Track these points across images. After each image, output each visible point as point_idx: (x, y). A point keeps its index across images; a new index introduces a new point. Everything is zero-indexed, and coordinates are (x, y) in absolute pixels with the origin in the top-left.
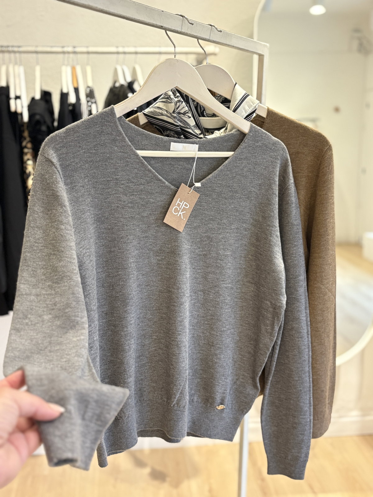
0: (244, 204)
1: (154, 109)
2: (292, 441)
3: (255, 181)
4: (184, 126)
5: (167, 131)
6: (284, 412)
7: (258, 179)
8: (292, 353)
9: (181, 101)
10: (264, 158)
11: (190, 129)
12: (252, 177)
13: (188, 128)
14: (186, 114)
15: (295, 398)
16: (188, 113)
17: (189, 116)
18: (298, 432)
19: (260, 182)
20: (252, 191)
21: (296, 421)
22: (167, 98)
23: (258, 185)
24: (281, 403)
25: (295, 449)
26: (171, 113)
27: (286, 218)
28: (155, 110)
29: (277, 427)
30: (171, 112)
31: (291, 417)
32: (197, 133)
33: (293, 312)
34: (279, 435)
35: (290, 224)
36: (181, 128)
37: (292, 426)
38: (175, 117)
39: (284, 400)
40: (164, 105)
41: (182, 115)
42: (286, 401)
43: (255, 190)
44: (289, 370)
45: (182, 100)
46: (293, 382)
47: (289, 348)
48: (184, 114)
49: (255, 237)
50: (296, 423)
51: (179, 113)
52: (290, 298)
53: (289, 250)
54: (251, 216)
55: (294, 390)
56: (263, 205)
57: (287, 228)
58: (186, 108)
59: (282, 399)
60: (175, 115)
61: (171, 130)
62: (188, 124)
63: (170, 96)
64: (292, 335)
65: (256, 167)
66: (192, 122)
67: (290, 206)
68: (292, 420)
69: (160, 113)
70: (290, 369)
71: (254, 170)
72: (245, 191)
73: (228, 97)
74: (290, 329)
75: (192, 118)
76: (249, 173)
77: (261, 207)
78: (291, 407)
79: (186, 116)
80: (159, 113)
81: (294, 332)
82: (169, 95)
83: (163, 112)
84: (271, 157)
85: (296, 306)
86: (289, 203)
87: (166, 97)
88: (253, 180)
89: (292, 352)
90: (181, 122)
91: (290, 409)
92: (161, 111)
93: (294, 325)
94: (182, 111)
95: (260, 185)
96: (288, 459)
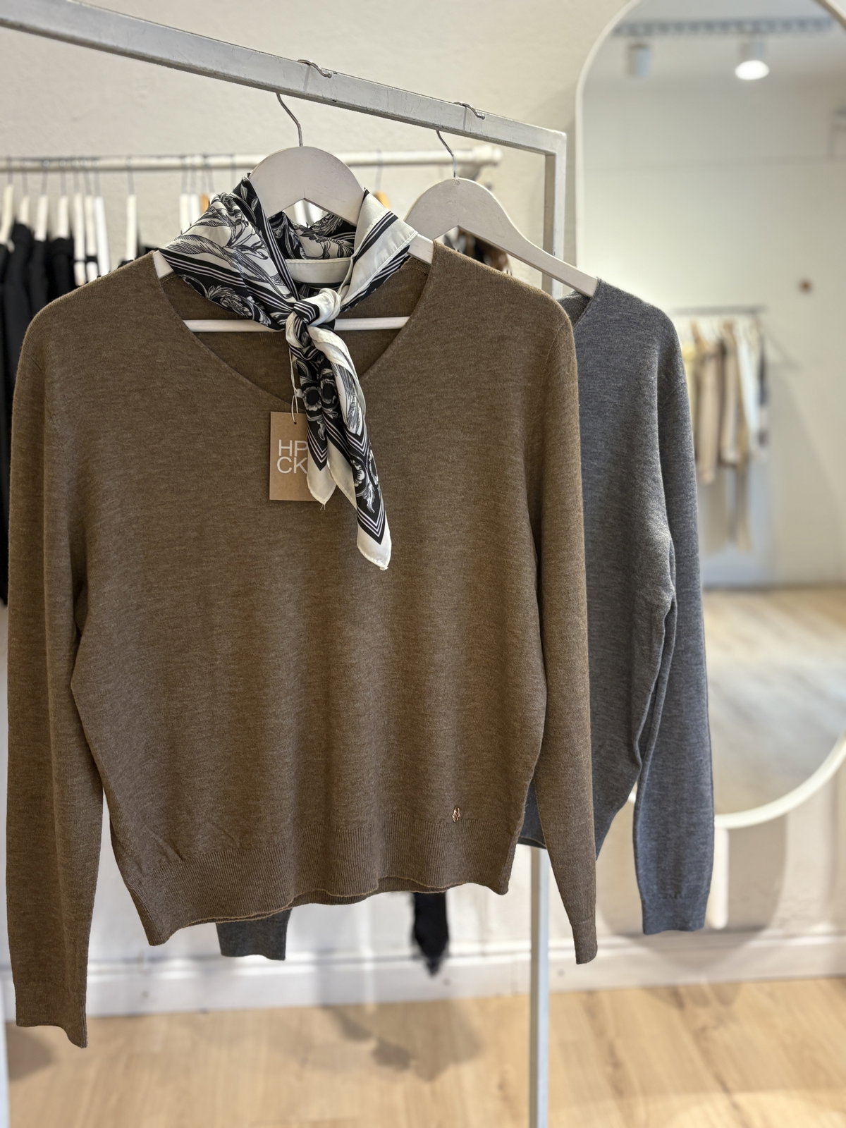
0: (591, 424)
1: (184, 240)
2: (687, 861)
3: (609, 382)
4: (254, 276)
5: (216, 287)
6: (670, 809)
7: (616, 378)
8: (686, 695)
9: (243, 221)
10: (626, 342)
11: (268, 282)
12: (605, 376)
13: (263, 281)
14: (258, 250)
15: (693, 777)
16: (260, 247)
17: (263, 255)
18: (698, 841)
19: (620, 384)
20: (606, 400)
21: (695, 820)
22: (214, 216)
23: (616, 390)
24: (663, 793)
25: (693, 875)
26: (222, 249)
27: (673, 447)
28: (186, 241)
29: (656, 840)
30: (224, 243)
31: (685, 814)
32: (283, 293)
33: (689, 620)
34: (661, 855)
35: (682, 459)
36: (245, 281)
37: (688, 832)
38: (232, 256)
39: (670, 786)
40: (206, 231)
41: (249, 252)
42: (675, 787)
43: (611, 399)
44: (682, 727)
45: (246, 220)
46: (688, 748)
47: (681, 686)
48: (254, 249)
49: (618, 484)
50: (694, 825)
51: (243, 247)
52: (683, 593)
53: (680, 507)
54: (608, 447)
55: (691, 763)
56: (628, 425)
57: (676, 466)
58: (257, 238)
59: (665, 786)
60: (232, 251)
61: (224, 285)
62: (264, 273)
63: (219, 211)
64: (687, 662)
65: (610, 357)
66: (270, 268)
67: (682, 425)
68: (686, 819)
69: (197, 247)
70: (682, 725)
71: (608, 363)
72: (591, 402)
73: (351, 219)
74: (682, 651)
75: (270, 259)
76: (599, 369)
77: (625, 429)
78: (685, 796)
79: (258, 255)
80: (195, 246)
81: (689, 655)
82: (217, 210)
83: (203, 244)
84: (640, 339)
85: (693, 607)
86: (679, 420)
87: (210, 214)
88: (607, 381)
89: (685, 693)
90: (247, 266)
91: (683, 799)
92: (198, 243)
93: (691, 643)
94: (249, 244)
95: (621, 389)
96: (681, 897)
